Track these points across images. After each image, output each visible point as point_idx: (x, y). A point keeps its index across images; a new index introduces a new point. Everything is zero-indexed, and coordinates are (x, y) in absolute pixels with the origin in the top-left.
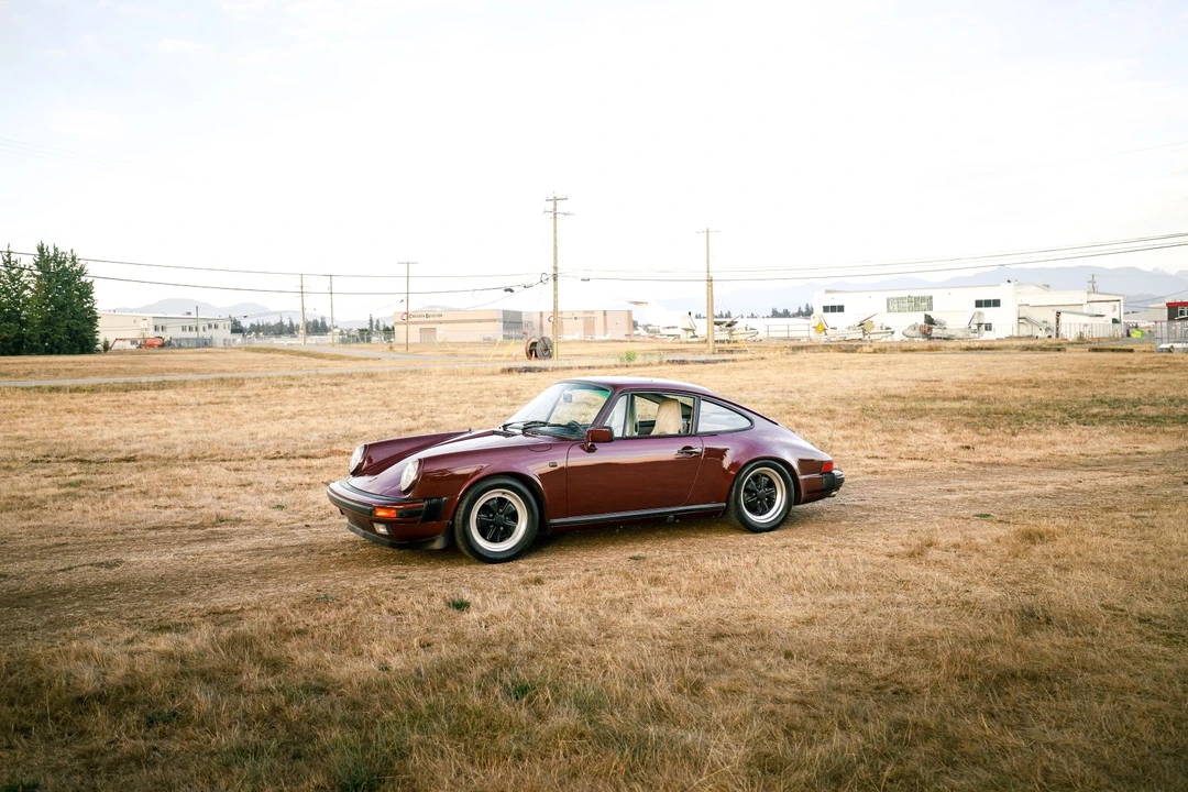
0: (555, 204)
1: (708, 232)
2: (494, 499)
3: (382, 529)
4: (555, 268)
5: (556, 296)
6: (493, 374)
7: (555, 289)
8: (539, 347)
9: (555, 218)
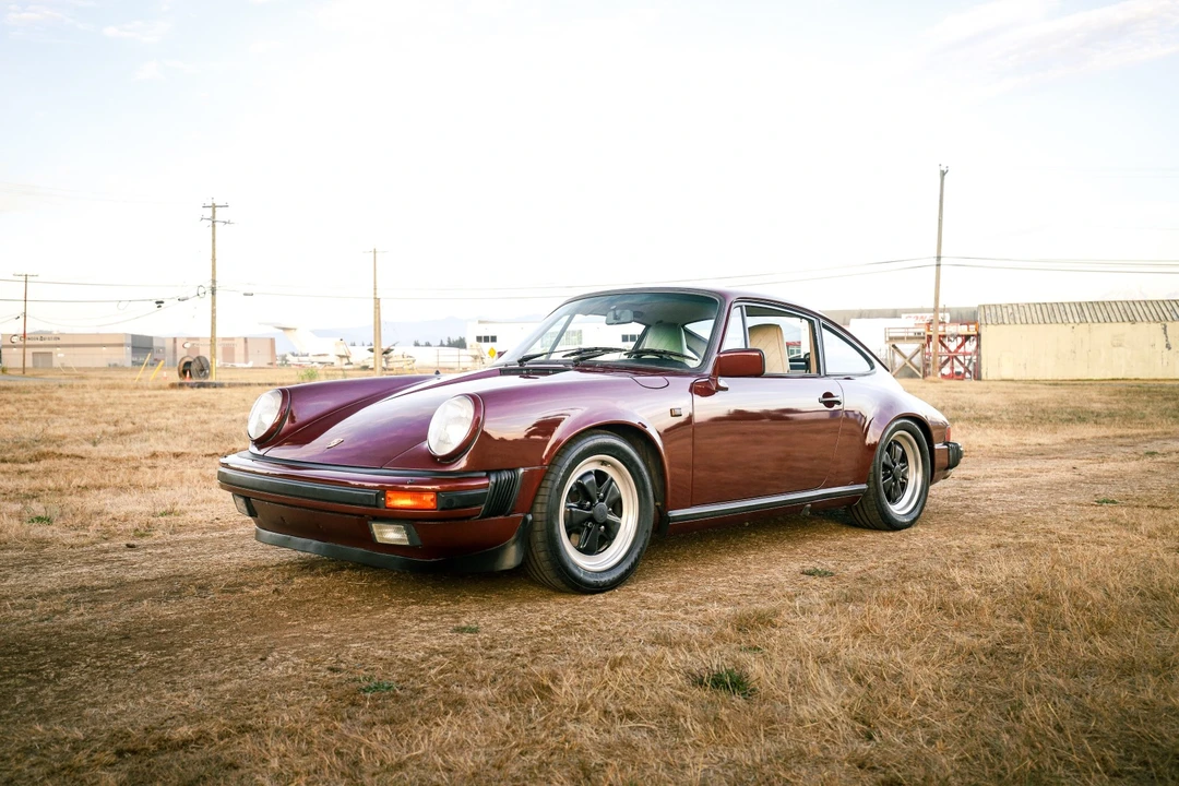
0: (214, 212)
1: (375, 252)
2: (589, 473)
3: (391, 534)
4: (214, 281)
5: (214, 311)
6: (161, 388)
7: (214, 304)
8: (194, 367)
9: (214, 226)
